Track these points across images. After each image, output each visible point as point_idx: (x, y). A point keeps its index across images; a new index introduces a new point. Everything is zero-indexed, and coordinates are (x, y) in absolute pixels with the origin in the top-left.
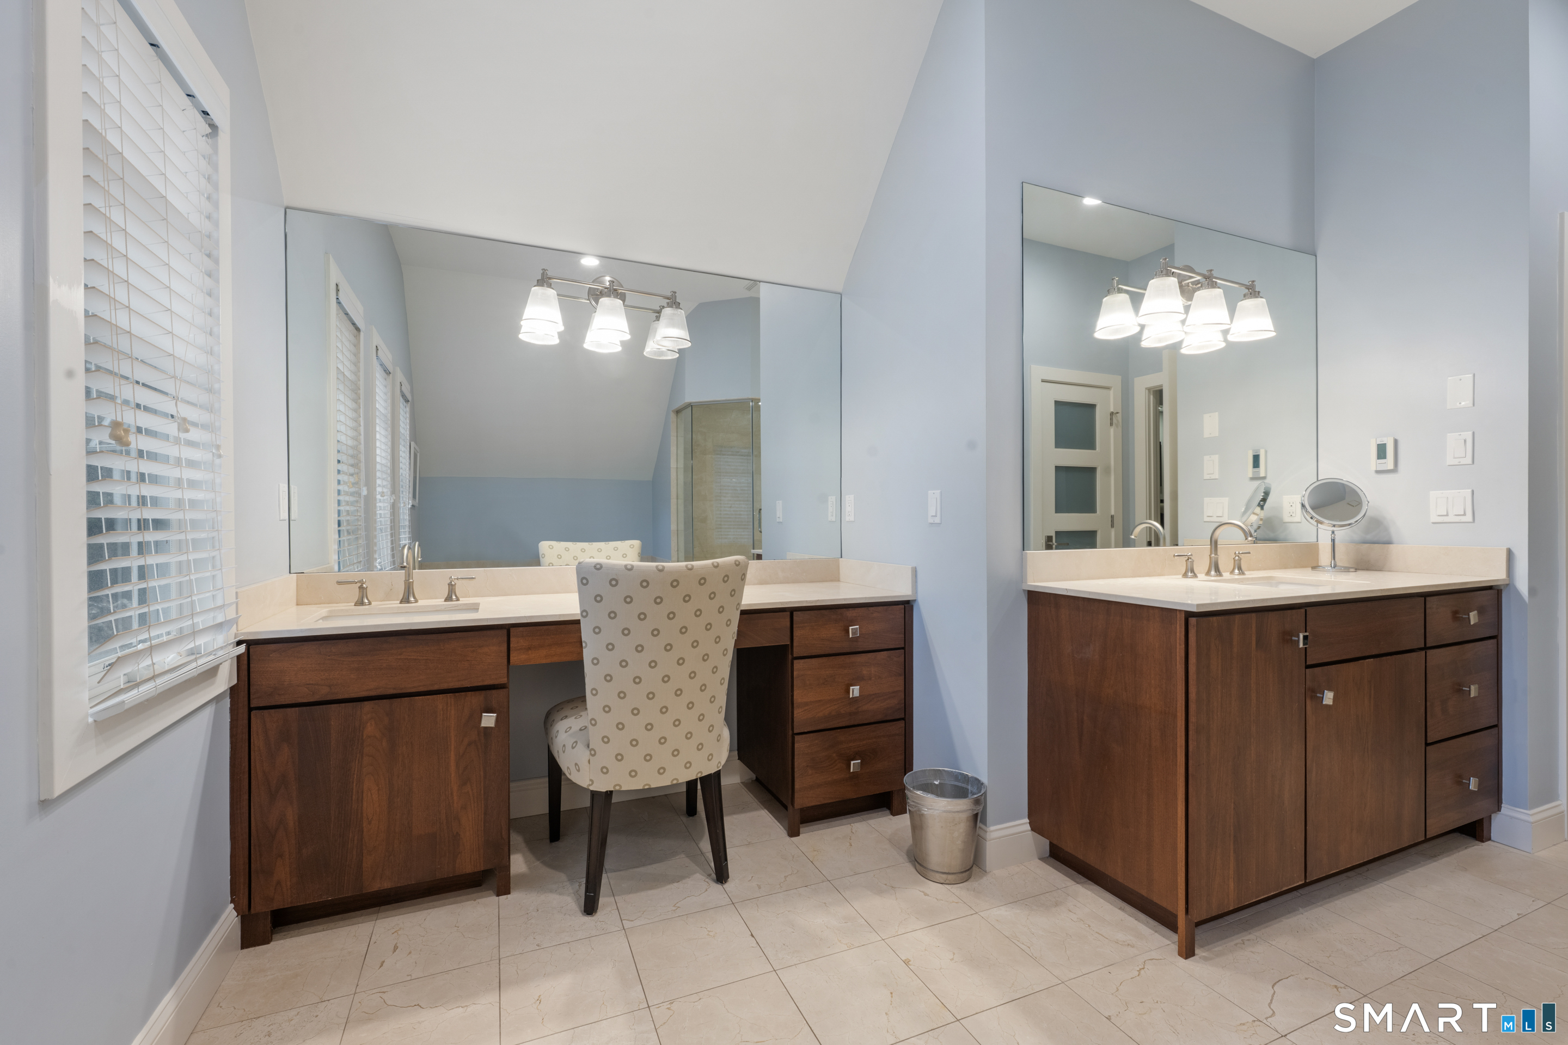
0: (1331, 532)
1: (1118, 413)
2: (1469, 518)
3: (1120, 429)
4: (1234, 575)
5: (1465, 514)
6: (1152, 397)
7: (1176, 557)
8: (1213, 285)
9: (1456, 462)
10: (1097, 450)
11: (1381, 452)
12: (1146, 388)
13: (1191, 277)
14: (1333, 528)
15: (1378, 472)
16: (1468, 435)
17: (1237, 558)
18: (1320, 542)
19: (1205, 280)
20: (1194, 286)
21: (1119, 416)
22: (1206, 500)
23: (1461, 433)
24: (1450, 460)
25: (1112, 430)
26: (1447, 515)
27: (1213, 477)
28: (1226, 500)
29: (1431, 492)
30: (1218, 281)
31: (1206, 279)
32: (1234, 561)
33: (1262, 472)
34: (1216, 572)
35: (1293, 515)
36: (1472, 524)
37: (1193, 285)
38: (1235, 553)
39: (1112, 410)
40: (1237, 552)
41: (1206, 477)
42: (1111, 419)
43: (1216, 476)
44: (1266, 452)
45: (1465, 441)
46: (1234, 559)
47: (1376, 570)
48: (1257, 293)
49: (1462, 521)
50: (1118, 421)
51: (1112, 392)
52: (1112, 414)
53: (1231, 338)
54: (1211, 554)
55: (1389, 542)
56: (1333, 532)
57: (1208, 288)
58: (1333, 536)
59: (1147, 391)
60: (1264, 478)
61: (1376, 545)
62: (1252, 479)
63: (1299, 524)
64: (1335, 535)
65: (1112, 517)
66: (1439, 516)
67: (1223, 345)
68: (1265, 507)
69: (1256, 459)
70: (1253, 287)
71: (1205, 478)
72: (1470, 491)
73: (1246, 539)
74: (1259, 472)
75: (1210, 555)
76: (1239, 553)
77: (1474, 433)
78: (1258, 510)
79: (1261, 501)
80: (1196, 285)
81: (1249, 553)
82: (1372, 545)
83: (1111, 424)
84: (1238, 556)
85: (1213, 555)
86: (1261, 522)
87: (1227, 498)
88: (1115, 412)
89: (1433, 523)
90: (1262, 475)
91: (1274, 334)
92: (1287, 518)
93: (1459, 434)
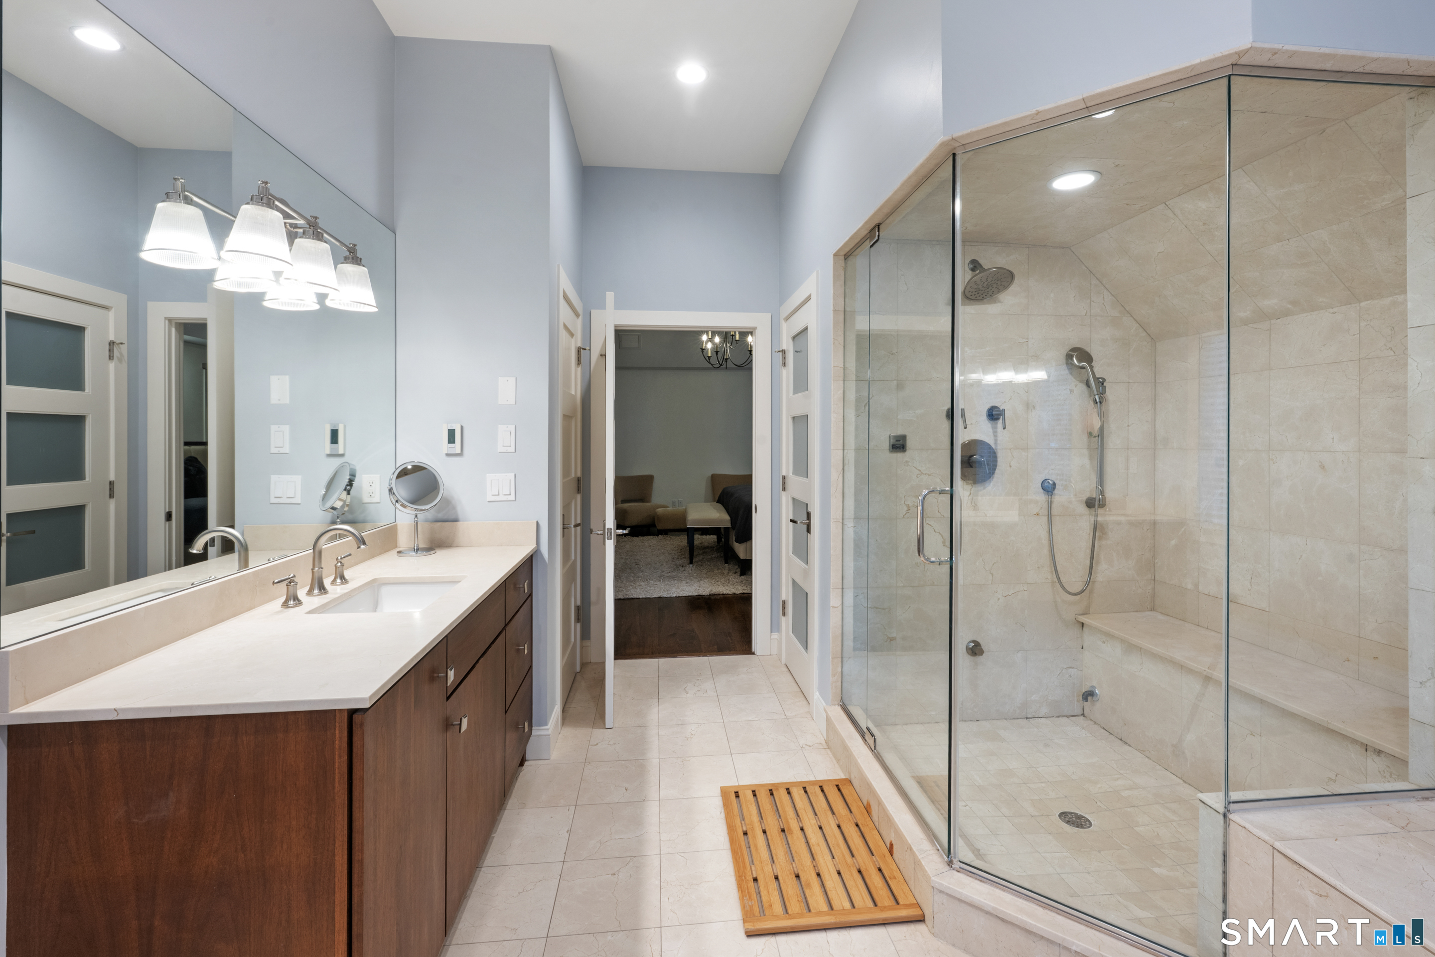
0: (414, 515)
1: (122, 344)
2: (512, 497)
3: (125, 365)
4: (336, 585)
5: (510, 494)
6: (173, 330)
7: (275, 585)
8: (318, 237)
9: (504, 450)
10: (87, 390)
11: (451, 438)
12: (166, 318)
13: (293, 218)
14: (416, 512)
15: (448, 455)
16: (512, 428)
17: (339, 564)
18: (398, 522)
19: (308, 226)
20: (292, 229)
21: (124, 348)
22: (274, 478)
23: (508, 426)
24: (501, 449)
25: (112, 366)
26: (498, 495)
27: (282, 451)
28: (298, 479)
29: (487, 475)
30: (325, 235)
31: (310, 226)
32: (336, 568)
33: (341, 448)
34: (320, 590)
35: (373, 495)
36: (515, 502)
37: (291, 227)
38: (337, 559)
39: (112, 338)
40: (339, 558)
41: (273, 450)
42: (111, 351)
43: (286, 449)
44: (345, 427)
45: (511, 433)
46: (335, 566)
47: (447, 547)
48: (359, 260)
49: (509, 499)
50: (121, 354)
51: (111, 314)
52: (112, 344)
53: (329, 303)
54: (314, 567)
55: (456, 520)
56: (416, 516)
57: (313, 239)
58: (416, 519)
59: (167, 321)
60: (342, 455)
61: (447, 523)
62: (329, 455)
63: (379, 504)
64: (418, 519)
65: (111, 484)
66: (493, 495)
67: (317, 307)
68: (351, 492)
69: (334, 436)
70: (354, 251)
71: (272, 452)
72: (513, 474)
73: (359, 547)
74: (337, 448)
75: (312, 569)
76: (341, 558)
77: (516, 426)
78: (344, 495)
79: (347, 485)
80: (294, 228)
81: (350, 555)
82: (443, 523)
83: (111, 357)
84: (341, 562)
85: (317, 569)
86: (346, 509)
87: (300, 476)
88: (118, 342)
89: (489, 502)
90: (341, 452)
91: (376, 310)
92: (366, 499)
93: (506, 426)
